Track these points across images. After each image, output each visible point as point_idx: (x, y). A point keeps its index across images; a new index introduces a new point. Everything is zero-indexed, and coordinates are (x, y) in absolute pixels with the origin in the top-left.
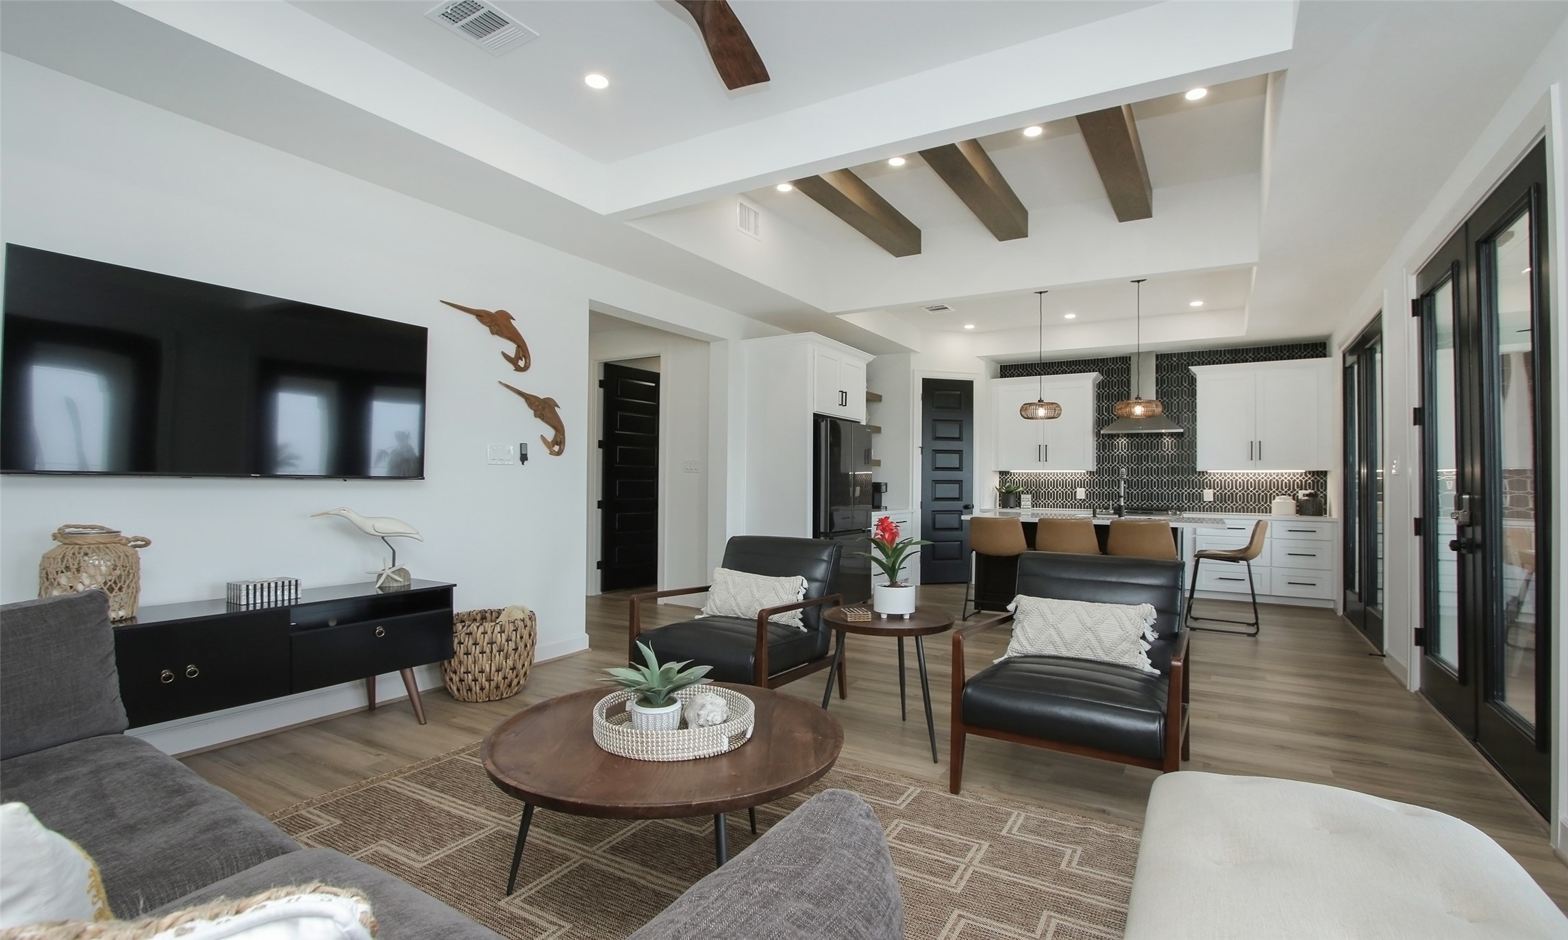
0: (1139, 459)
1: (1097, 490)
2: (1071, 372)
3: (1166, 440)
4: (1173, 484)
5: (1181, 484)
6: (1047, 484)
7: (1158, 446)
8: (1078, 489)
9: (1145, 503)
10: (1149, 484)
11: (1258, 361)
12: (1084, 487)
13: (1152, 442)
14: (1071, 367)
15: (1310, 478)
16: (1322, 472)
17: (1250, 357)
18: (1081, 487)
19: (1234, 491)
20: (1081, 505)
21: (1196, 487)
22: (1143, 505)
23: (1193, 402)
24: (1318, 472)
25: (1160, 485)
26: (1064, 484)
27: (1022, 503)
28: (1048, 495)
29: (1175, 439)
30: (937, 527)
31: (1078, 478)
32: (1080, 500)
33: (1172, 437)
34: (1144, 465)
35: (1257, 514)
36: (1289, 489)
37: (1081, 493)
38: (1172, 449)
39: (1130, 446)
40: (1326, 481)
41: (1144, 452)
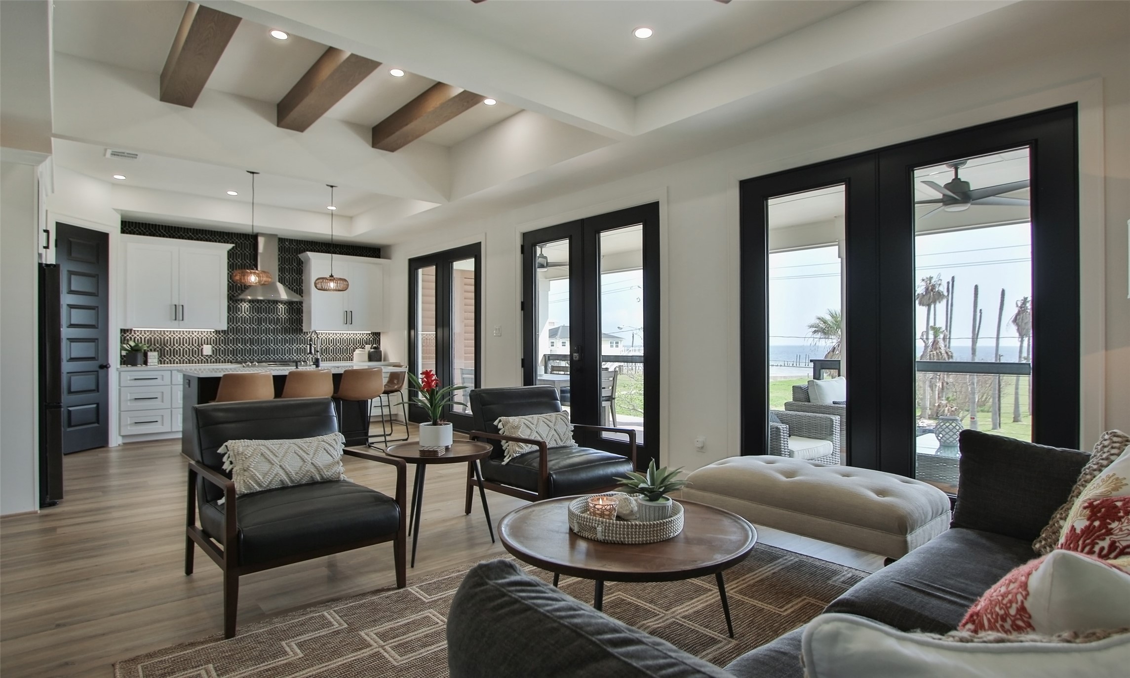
0: (260, 321)
1: (222, 347)
2: (197, 239)
3: (280, 306)
4: (286, 341)
5: (291, 342)
6: (172, 342)
7: (274, 310)
8: (204, 346)
9: (264, 357)
10: (267, 342)
11: (342, 254)
12: (211, 344)
13: (269, 307)
14: (197, 234)
15: (371, 337)
16: (378, 333)
17: (338, 251)
18: (207, 344)
19: (328, 346)
20: (208, 360)
21: (302, 343)
22: (262, 358)
23: (300, 278)
24: (375, 333)
25: (276, 342)
26: (190, 342)
27: (149, 360)
28: (174, 353)
29: (287, 306)
30: (72, 390)
31: (204, 336)
32: (207, 356)
33: (285, 304)
34: (264, 326)
35: (342, 362)
36: (362, 344)
37: (207, 350)
38: (285, 314)
39: (252, 309)
40: (380, 339)
41: (263, 315)
